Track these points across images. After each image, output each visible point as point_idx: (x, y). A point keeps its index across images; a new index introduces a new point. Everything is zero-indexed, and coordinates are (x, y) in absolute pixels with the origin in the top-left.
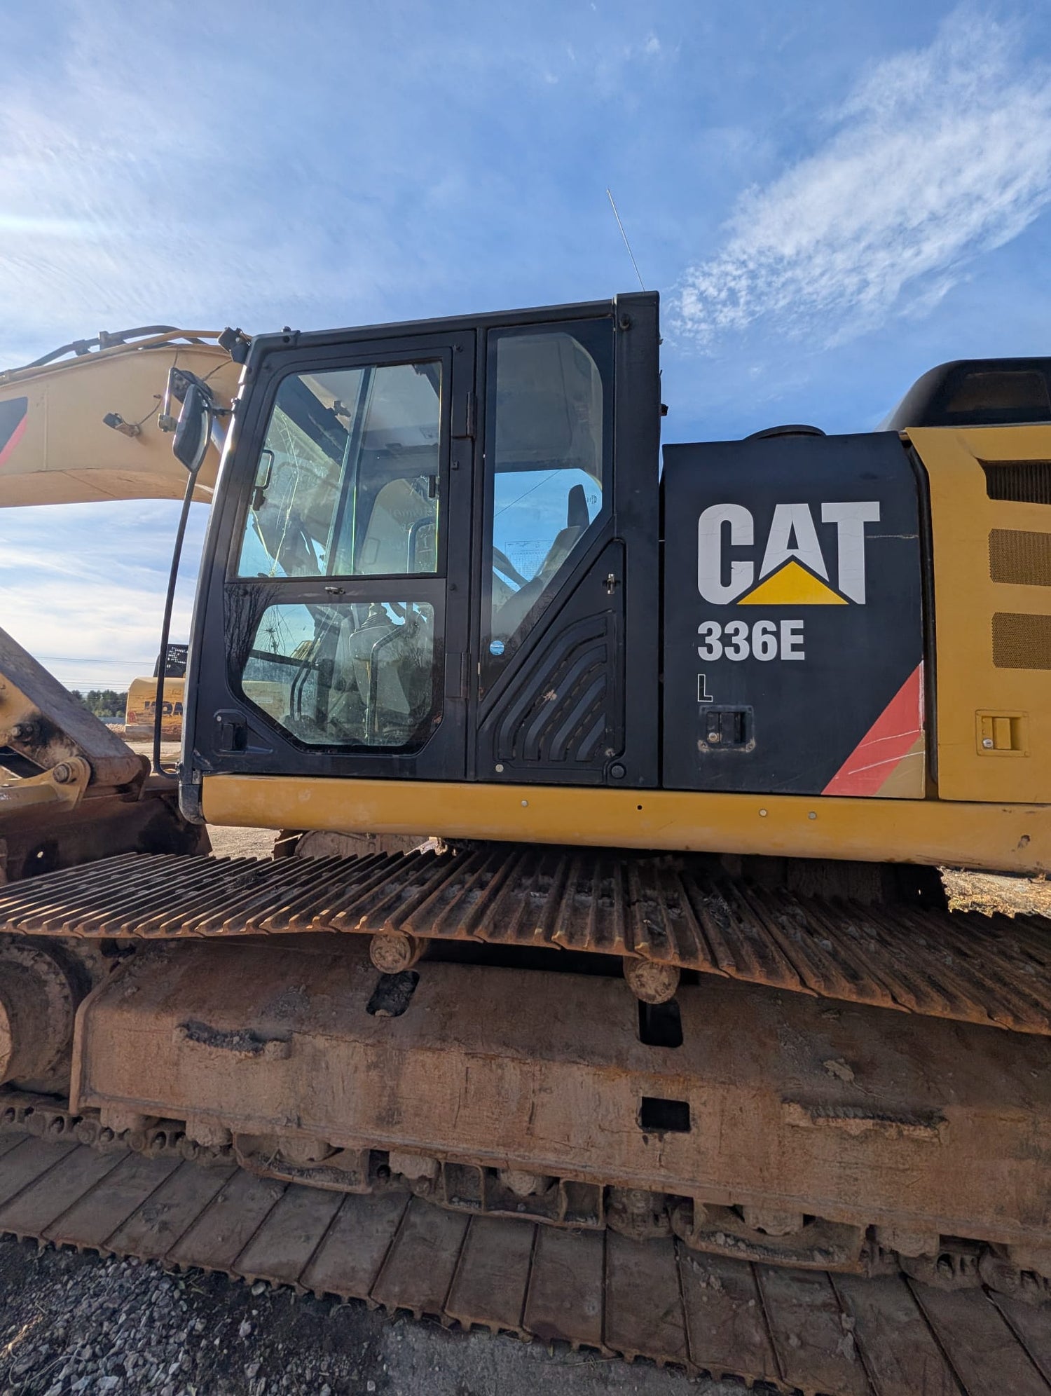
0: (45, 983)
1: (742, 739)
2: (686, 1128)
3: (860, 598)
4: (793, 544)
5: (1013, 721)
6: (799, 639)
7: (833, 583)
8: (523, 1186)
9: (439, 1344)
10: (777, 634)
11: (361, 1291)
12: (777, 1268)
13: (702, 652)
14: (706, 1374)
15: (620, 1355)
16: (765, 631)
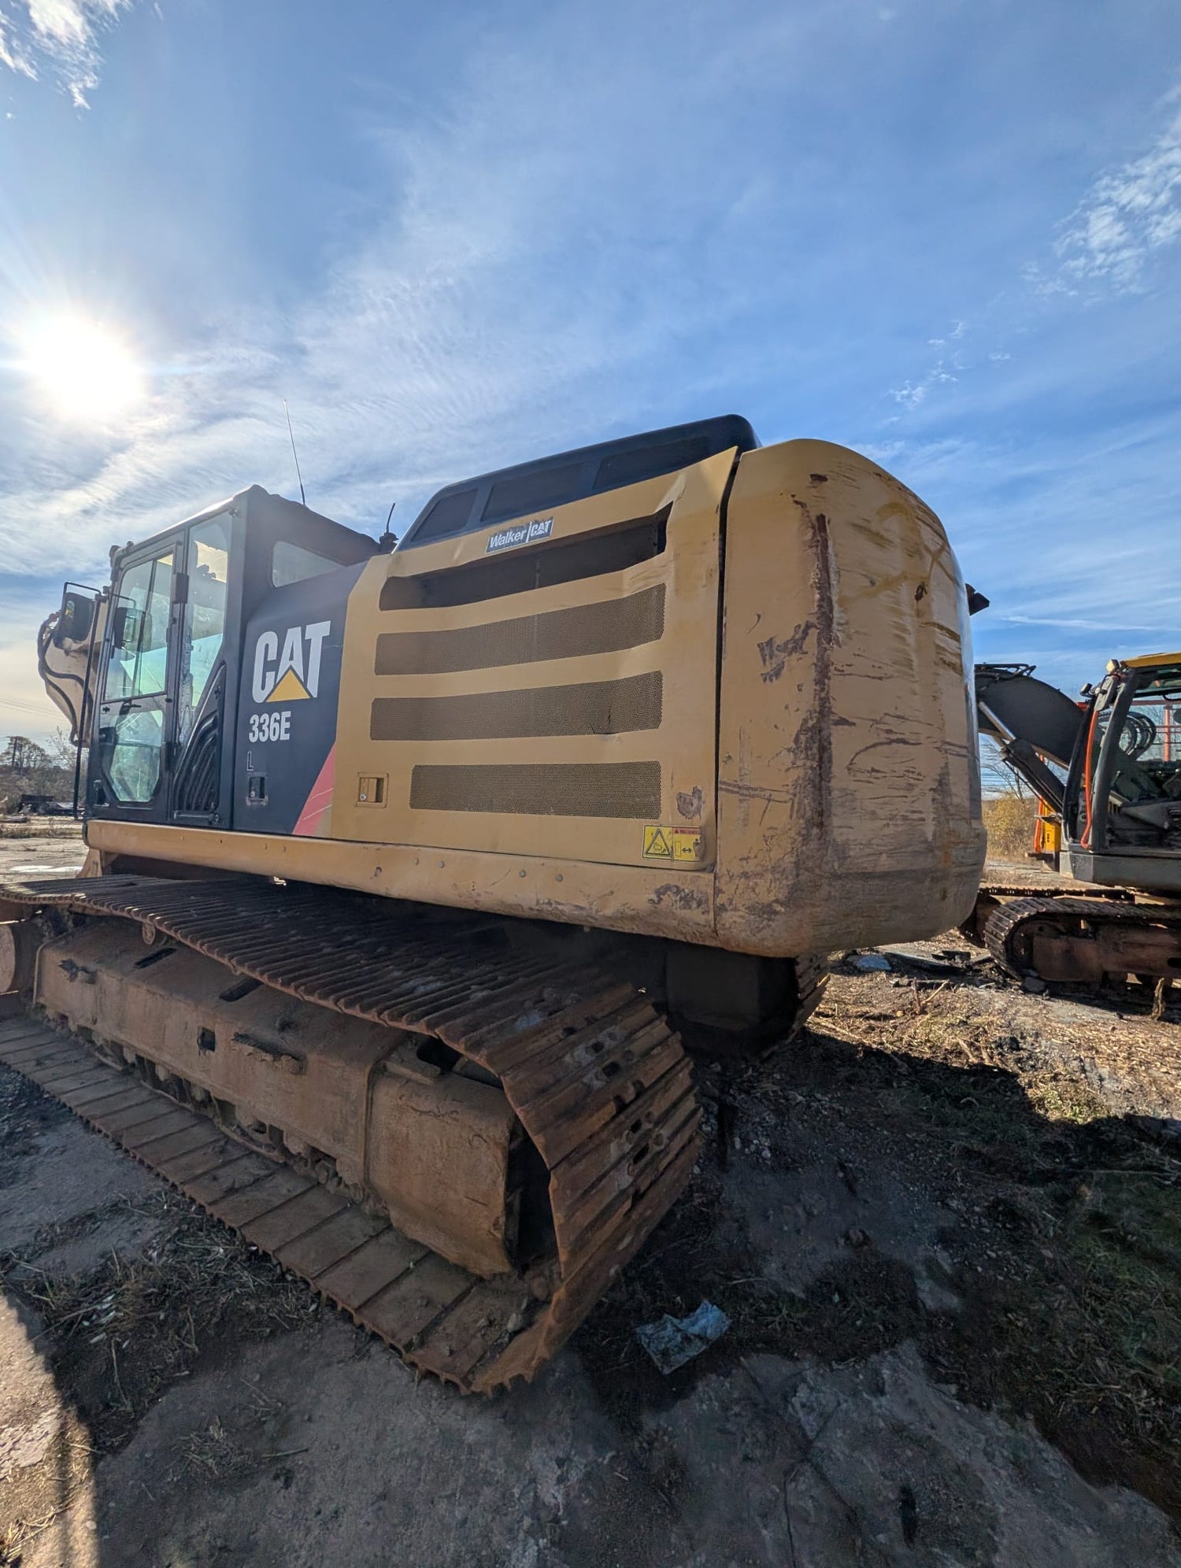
0: (44, 936)
1: (262, 796)
2: (213, 1049)
3: (315, 695)
4: (291, 658)
5: (379, 781)
6: (288, 725)
7: (304, 684)
8: (162, 1074)
9: (82, 1133)
10: (279, 722)
11: (72, 1104)
12: (258, 1155)
13: (251, 734)
14: (158, 1175)
15: (135, 1157)
16: (276, 721)
